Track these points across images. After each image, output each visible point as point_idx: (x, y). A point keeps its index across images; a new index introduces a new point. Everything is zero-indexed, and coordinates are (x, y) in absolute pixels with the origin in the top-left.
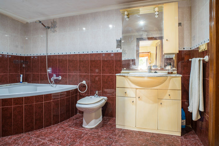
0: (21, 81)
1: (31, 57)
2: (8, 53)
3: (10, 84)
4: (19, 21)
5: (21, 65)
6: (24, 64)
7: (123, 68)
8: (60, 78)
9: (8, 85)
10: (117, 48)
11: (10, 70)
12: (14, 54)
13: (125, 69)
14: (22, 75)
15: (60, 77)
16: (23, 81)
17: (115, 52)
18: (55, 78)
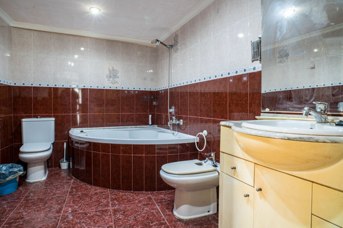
0: (150, 123)
1: (159, 91)
2: (134, 88)
3: (135, 126)
4: (147, 47)
5: (152, 103)
6: (155, 101)
7: (264, 108)
8: (181, 122)
9: (129, 128)
10: (253, 61)
11: (137, 109)
12: (142, 89)
13: (267, 110)
14: (150, 116)
15: (181, 120)
16: (153, 124)
17: (250, 72)
18: (174, 122)
